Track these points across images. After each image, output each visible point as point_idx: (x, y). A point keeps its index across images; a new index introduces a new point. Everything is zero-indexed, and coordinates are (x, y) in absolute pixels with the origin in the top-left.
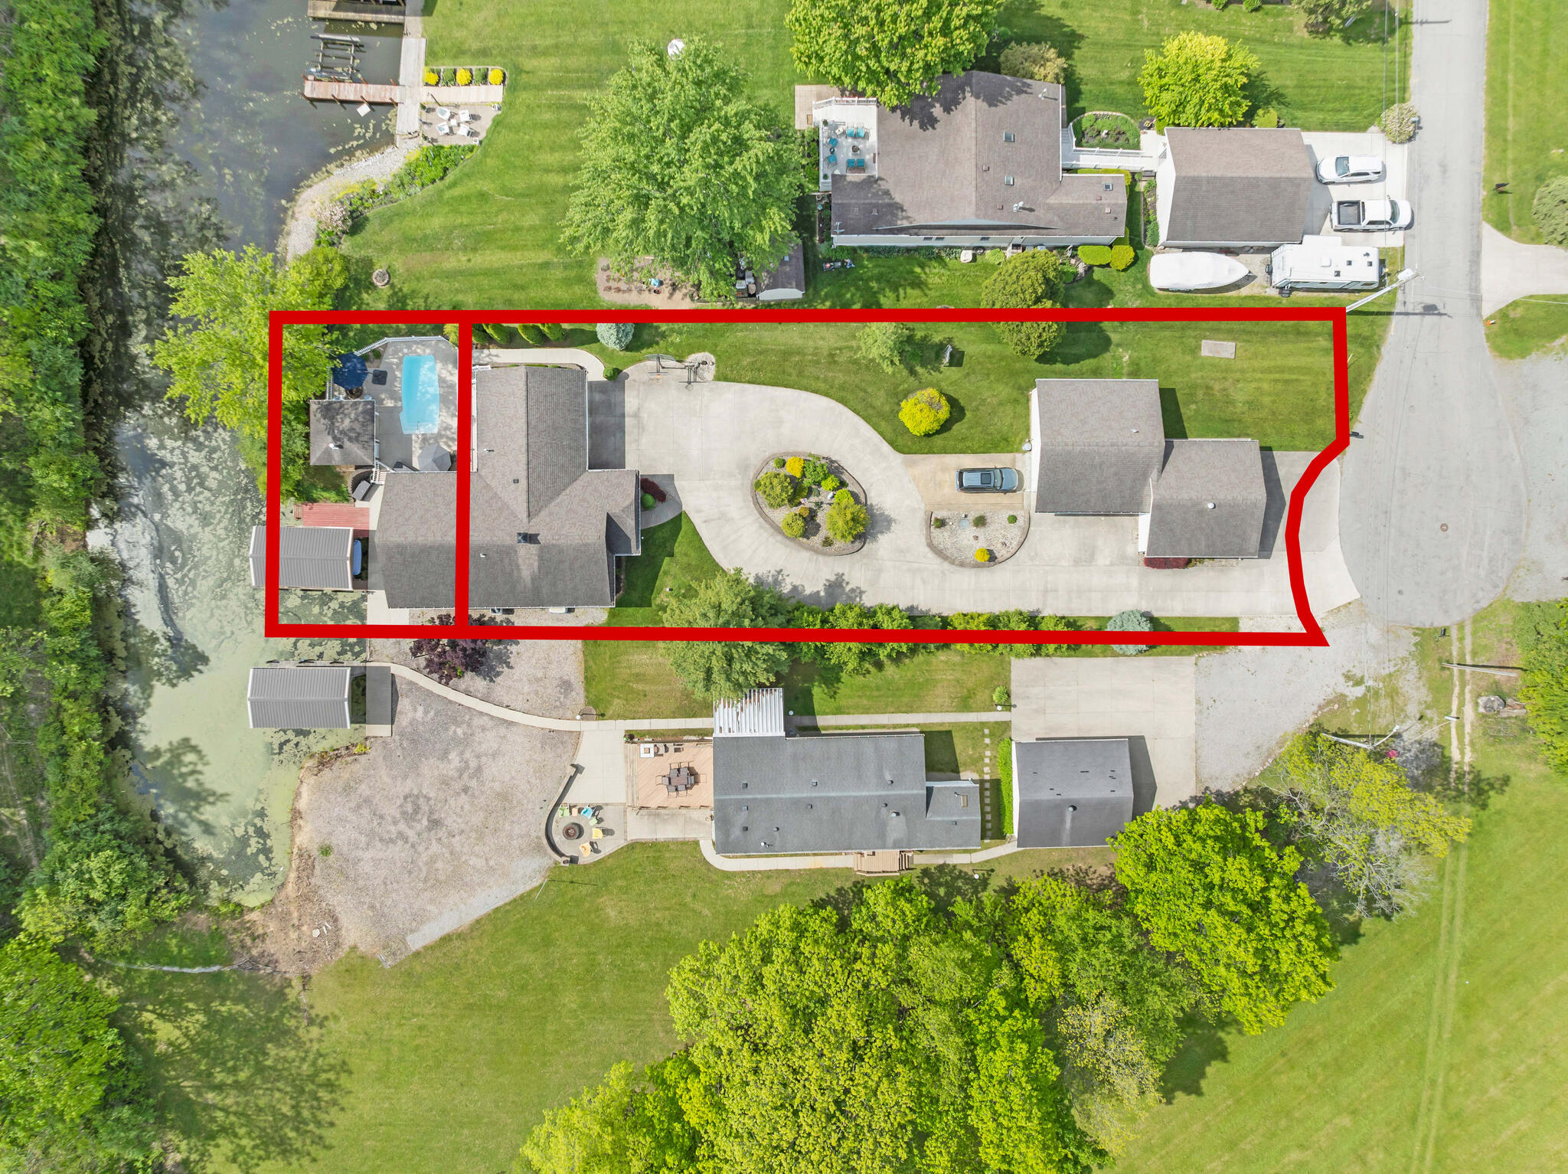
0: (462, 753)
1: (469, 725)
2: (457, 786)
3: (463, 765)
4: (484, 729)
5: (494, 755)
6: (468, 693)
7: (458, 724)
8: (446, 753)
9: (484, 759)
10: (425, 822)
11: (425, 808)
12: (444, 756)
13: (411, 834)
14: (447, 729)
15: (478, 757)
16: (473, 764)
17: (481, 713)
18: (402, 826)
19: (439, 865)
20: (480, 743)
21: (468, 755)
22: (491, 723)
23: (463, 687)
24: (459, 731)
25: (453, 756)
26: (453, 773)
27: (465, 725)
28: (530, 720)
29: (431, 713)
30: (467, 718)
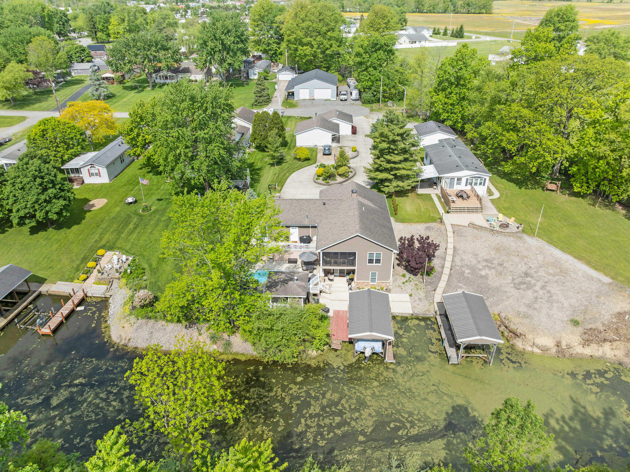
0: (480, 270)
1: (462, 267)
2: (500, 269)
3: (486, 268)
4: (462, 260)
5: (476, 255)
6: (443, 267)
7: (463, 272)
8: (482, 277)
9: (479, 259)
10: (529, 279)
11: (520, 280)
12: (486, 277)
13: (539, 284)
14: (468, 278)
15: (479, 262)
16: (485, 264)
17: (453, 261)
18: (536, 288)
19: (551, 272)
20: (471, 262)
21: (480, 267)
22: (457, 257)
23: (440, 269)
24: (467, 271)
25: (483, 273)
26: (493, 271)
27: (463, 269)
28: (451, 240)
29: (460, 284)
30: (457, 267)
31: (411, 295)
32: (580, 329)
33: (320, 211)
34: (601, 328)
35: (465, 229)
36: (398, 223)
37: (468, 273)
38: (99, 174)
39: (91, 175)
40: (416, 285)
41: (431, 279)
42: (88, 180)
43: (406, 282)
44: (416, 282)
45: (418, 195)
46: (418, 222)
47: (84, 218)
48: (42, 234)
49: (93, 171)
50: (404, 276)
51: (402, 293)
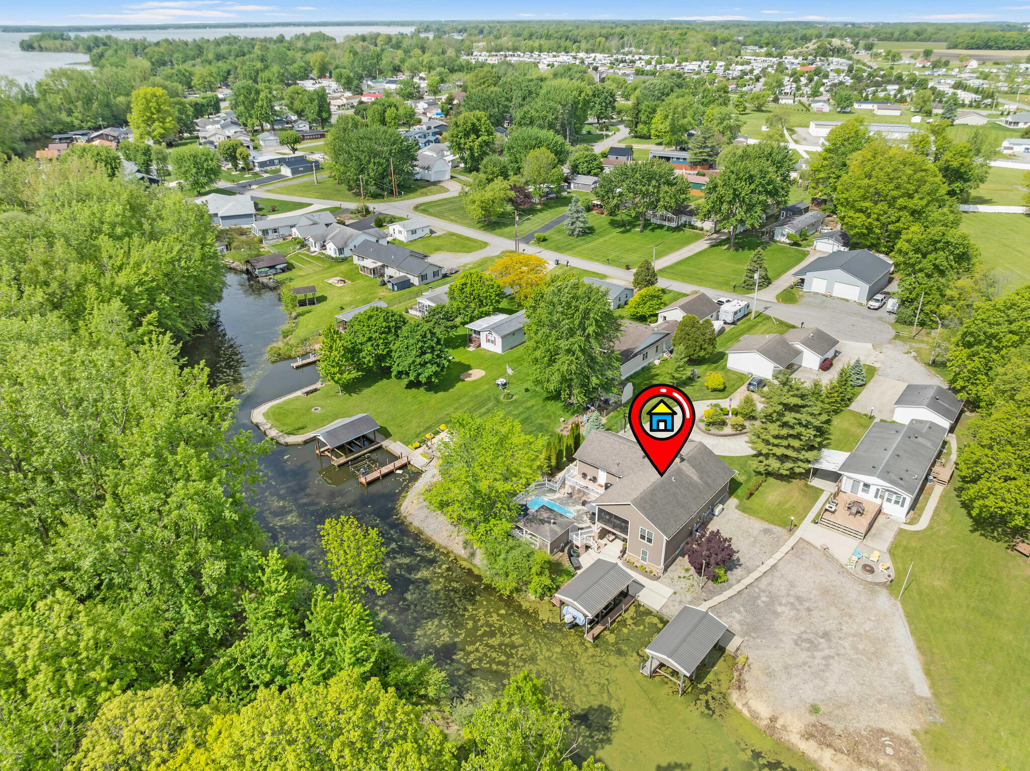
2: (804, 614)
3: (789, 605)
4: (770, 584)
5: (792, 585)
6: (739, 581)
7: (759, 597)
8: (774, 612)
9: (791, 593)
10: (823, 641)
11: (811, 636)
12: (777, 615)
13: (827, 652)
14: (758, 606)
15: (788, 595)
16: (792, 600)
17: (757, 580)
18: (818, 654)
19: (861, 647)
20: (779, 590)
21: (784, 601)
22: (767, 577)
23: (732, 582)
25: (780, 609)
26: (792, 613)
27: (762, 594)
28: (778, 556)
29: (742, 609)
30: (757, 590)
31: (675, 593)
32: (813, 719)
33: (636, 463)
34: (838, 731)
35: (813, 551)
36: (737, 511)
37: (763, 602)
38: (494, 342)
39: (488, 341)
40: (693, 586)
41: (714, 588)
42: (485, 345)
43: (684, 577)
44: (695, 583)
45: (806, 485)
46: (762, 519)
47: (453, 386)
48: (414, 390)
49: (490, 337)
50: (687, 570)
51: (669, 586)
